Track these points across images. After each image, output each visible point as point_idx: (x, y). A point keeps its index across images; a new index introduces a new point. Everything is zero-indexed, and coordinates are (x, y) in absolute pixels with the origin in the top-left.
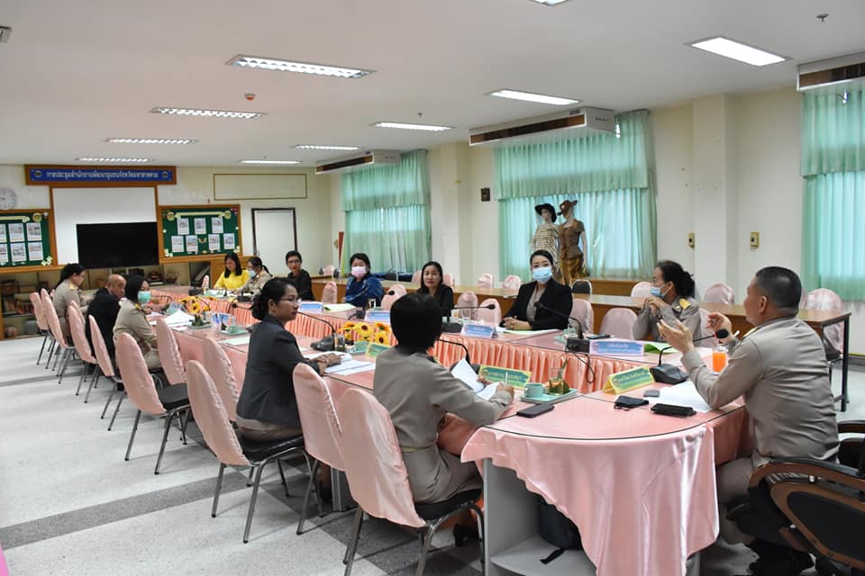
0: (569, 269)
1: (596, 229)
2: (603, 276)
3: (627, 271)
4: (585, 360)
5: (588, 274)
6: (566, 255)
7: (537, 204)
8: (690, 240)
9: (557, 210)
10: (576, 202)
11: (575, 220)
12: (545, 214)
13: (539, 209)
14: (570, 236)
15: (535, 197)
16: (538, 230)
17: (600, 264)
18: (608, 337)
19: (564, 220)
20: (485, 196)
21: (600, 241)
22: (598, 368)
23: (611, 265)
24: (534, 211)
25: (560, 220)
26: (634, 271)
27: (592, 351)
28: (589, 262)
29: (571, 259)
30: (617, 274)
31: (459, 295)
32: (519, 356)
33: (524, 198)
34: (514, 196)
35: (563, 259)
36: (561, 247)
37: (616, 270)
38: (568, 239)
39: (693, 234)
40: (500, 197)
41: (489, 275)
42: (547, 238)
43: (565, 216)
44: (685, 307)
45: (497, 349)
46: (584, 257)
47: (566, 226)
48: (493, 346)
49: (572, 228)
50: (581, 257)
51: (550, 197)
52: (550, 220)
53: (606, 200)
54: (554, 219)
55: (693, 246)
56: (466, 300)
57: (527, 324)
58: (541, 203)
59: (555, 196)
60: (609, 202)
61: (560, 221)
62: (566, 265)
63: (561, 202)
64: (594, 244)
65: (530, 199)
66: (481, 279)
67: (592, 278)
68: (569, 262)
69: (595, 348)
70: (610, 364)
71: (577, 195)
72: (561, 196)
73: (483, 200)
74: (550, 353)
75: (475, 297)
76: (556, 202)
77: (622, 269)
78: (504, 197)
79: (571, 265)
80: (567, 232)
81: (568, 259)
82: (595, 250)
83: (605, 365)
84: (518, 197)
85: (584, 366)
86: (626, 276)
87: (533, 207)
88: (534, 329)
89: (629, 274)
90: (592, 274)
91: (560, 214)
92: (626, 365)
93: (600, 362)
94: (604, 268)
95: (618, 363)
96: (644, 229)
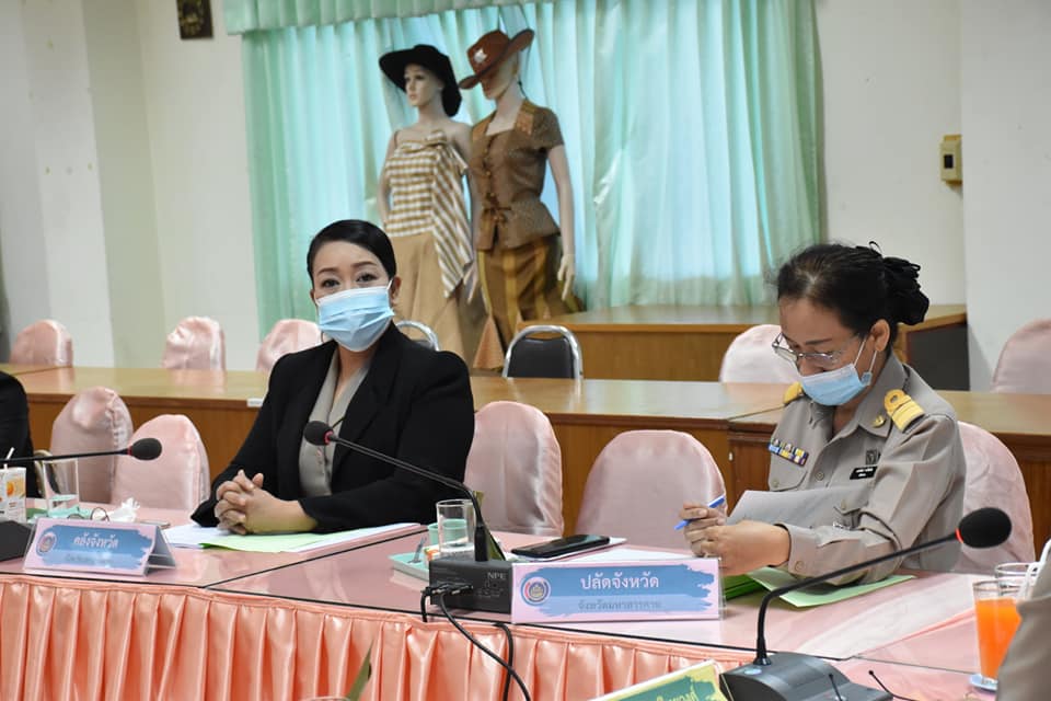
0: (512, 287)
1: (602, 134)
2: (633, 306)
3: (719, 287)
4: (493, 642)
5: (581, 305)
6: (496, 237)
7: (388, 48)
8: (948, 162)
9: (462, 69)
10: (526, 37)
11: (527, 105)
12: (421, 84)
13: (395, 66)
14: (511, 164)
15: (378, 22)
16: (395, 142)
17: (623, 266)
18: (603, 543)
19: (486, 107)
20: (191, 19)
21: (618, 184)
22: (546, 676)
23: (660, 267)
24: (377, 74)
25: (476, 104)
26: (744, 284)
27: (521, 609)
28: (581, 261)
29: (517, 251)
30: (684, 299)
31: (60, 402)
32: (250, 642)
33: (338, 27)
34: (300, 17)
35: (489, 252)
36: (480, 208)
37: (679, 286)
38: (501, 176)
39: (957, 138)
40: (246, 22)
41: (206, 320)
42: (428, 177)
43: (487, 89)
44: (901, 422)
45: (163, 616)
46: (565, 240)
47: (494, 129)
48: (148, 606)
49: (514, 134)
50: (551, 240)
51: (435, 18)
52: (438, 105)
53: (637, 26)
54: (451, 104)
55: (956, 184)
56: (86, 422)
57: (294, 507)
58: (403, 44)
59: (451, 16)
60: (646, 32)
61: (474, 110)
62: (501, 271)
63: (474, 37)
64: (596, 192)
65: (358, 26)
66: (176, 339)
67: (594, 318)
68: (509, 263)
69: (535, 594)
70: (591, 658)
71: (530, 9)
72: (472, 16)
73: (185, 35)
74: (366, 623)
75: (123, 409)
76: (455, 40)
77: (705, 281)
78: (262, 25)
79: (518, 271)
80: (498, 152)
81: (505, 252)
82: (604, 214)
83: (571, 661)
84: (315, 20)
85: (492, 669)
86: (719, 307)
87: (374, 57)
88: (321, 529)
89: (727, 300)
90: (596, 302)
91: (469, 83)
92: (647, 658)
93: (551, 652)
94: (637, 279)
95: (618, 652)
96: (776, 136)
